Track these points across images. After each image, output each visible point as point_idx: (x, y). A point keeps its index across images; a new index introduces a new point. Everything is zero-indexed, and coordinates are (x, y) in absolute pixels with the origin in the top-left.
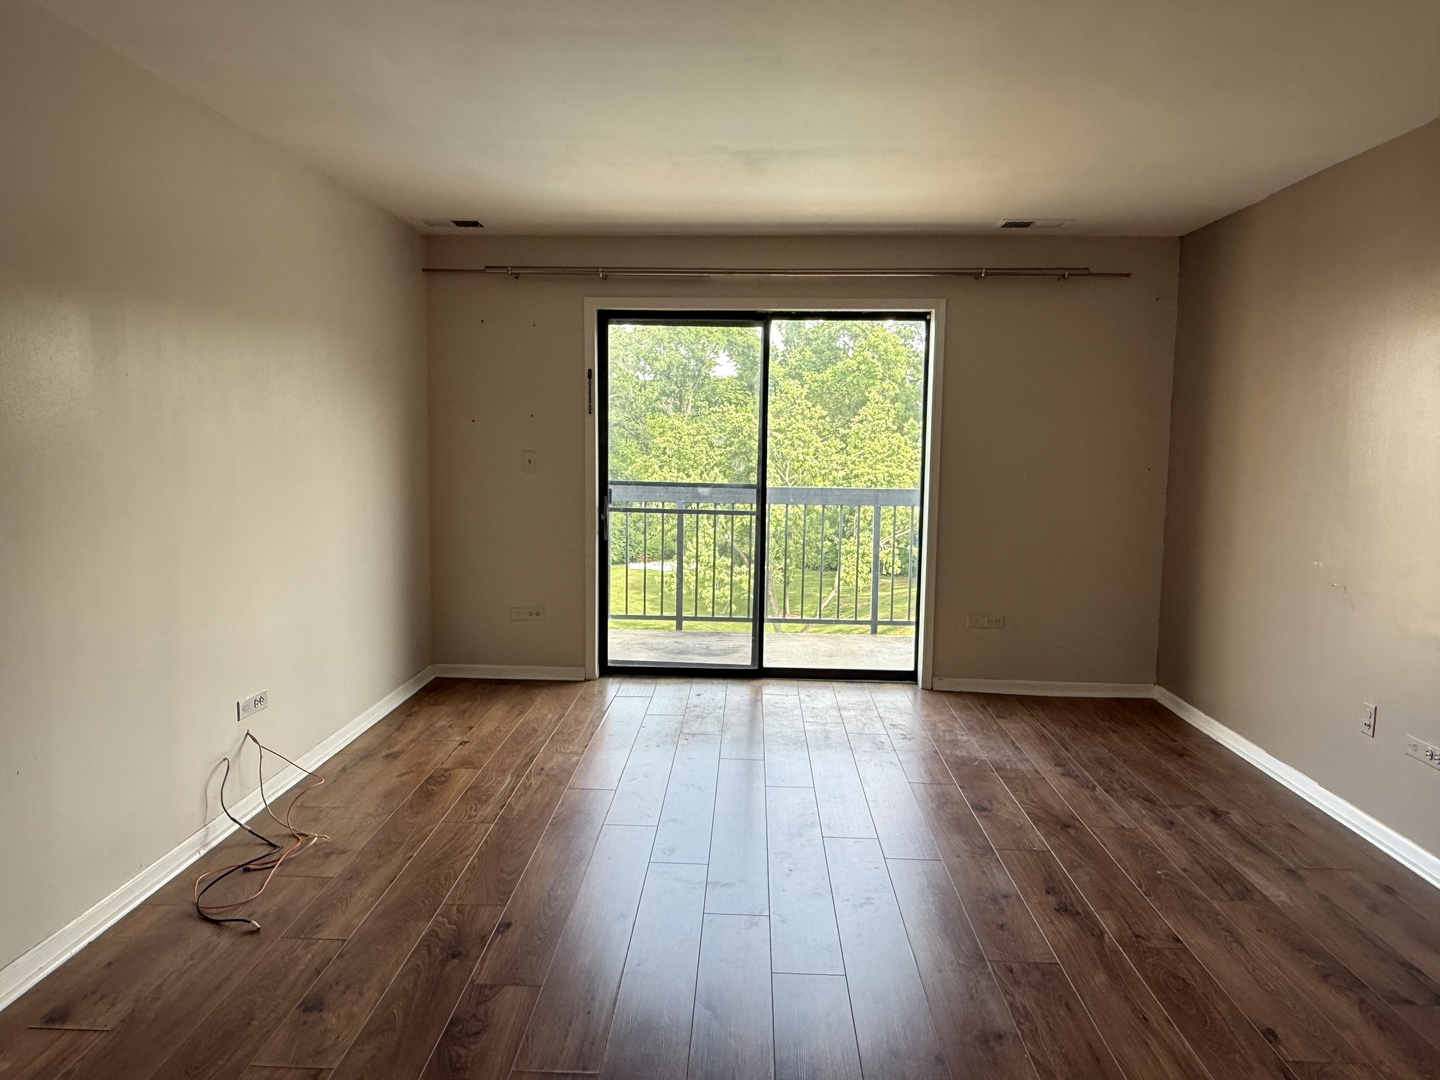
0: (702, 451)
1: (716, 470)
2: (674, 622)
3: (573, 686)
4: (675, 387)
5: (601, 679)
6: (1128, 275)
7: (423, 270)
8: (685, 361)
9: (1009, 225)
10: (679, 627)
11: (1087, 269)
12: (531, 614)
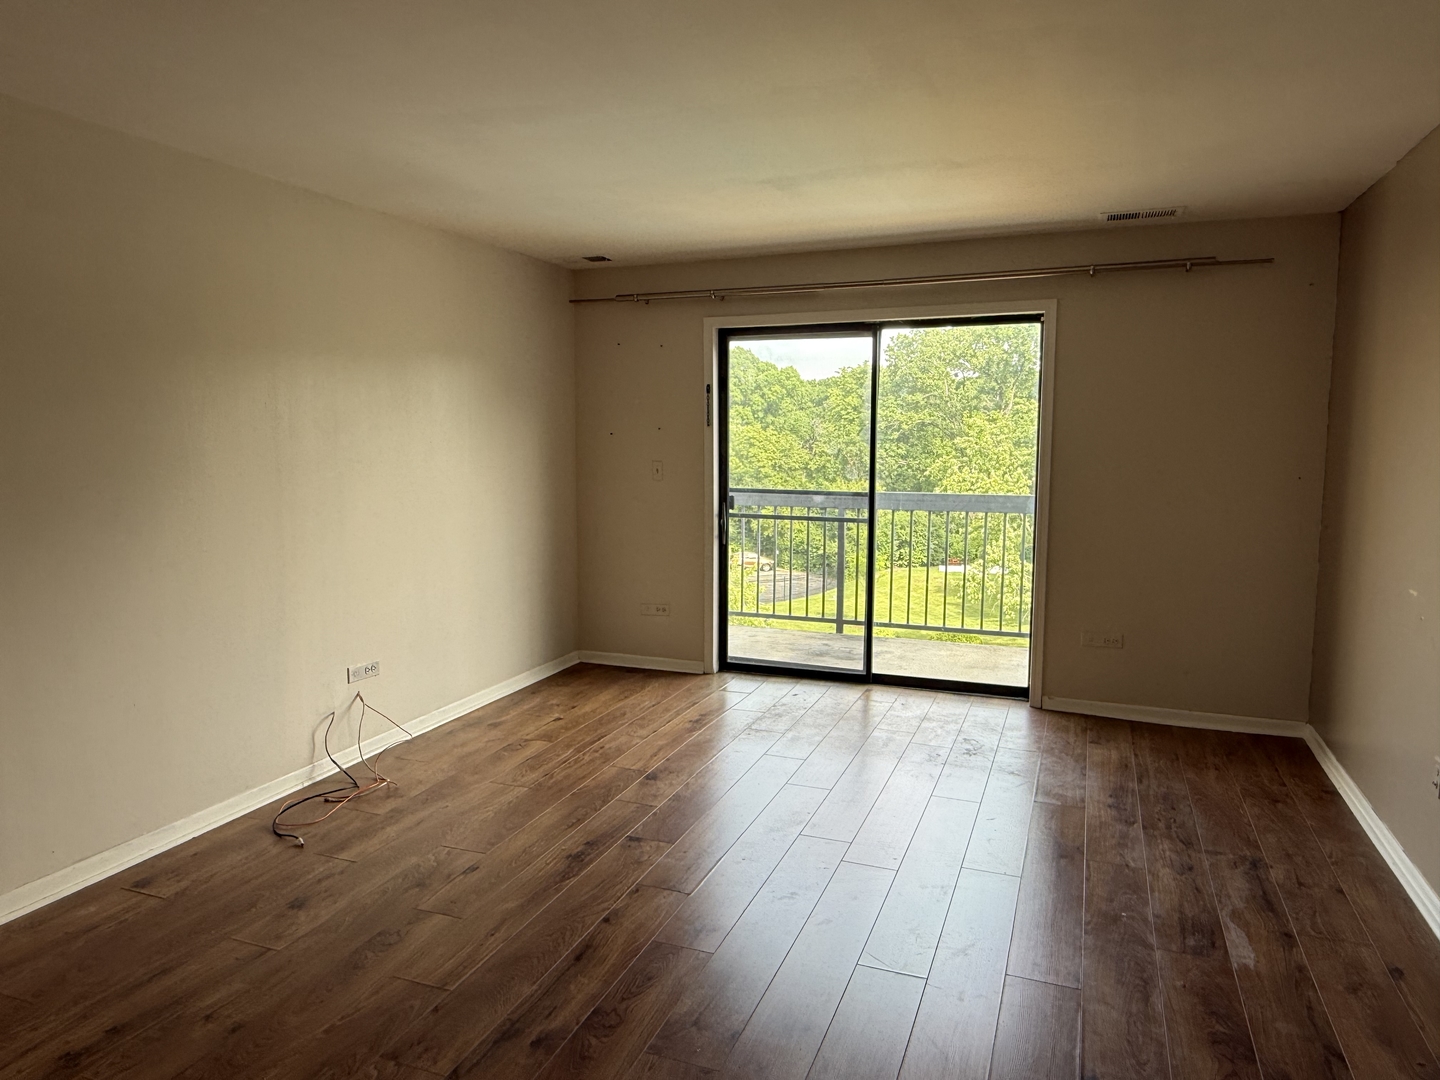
0: (1005, 451)
1: (1020, 470)
2: (834, 625)
3: (688, 678)
4: (995, 384)
5: (722, 674)
6: (1270, 261)
7: (571, 301)
8: (1005, 356)
9: (1112, 218)
10: (840, 630)
11: (1214, 258)
12: (658, 610)
